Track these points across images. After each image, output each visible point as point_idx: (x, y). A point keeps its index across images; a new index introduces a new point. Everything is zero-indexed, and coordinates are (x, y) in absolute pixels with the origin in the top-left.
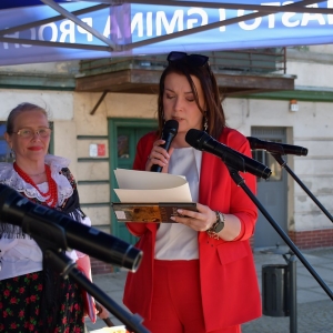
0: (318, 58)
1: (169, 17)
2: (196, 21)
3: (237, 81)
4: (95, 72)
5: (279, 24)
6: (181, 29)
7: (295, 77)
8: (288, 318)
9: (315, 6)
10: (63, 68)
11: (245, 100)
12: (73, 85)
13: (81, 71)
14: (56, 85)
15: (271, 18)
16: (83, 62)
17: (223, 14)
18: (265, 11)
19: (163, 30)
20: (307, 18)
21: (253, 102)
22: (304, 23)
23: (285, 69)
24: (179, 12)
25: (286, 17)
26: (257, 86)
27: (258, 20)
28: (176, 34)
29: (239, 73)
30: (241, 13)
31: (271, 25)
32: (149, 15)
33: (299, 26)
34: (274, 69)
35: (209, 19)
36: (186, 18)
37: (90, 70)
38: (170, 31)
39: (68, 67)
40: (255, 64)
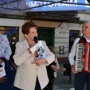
0: (88, 13)
1: (33, 3)
2: (39, 4)
3: (64, 18)
4: (29, 15)
5: (57, 6)
6: (36, 6)
7: (79, 18)
8: (69, 76)
9: (65, 2)
10: (22, 14)
11: (68, 23)
12: (24, 18)
13: (26, 15)
14: (20, 18)
15: (56, 4)
16: (27, 13)
17: (45, 3)
18: (54, 3)
19: (32, 6)
20: (63, 4)
21: (70, 24)
22: (63, 6)
23: (77, 16)
24: (36, 2)
25: (59, 4)
26: (69, 20)
27: (53, 5)
28: (35, 7)
29: (65, 16)
30: (49, 3)
31: (55, 6)
32: (29, 3)
33: (61, 6)
34: (74, 16)
35: (42, 4)
36: (37, 4)
37: (29, 14)
38: (33, 6)
39: (23, 14)
40: (69, 14)
